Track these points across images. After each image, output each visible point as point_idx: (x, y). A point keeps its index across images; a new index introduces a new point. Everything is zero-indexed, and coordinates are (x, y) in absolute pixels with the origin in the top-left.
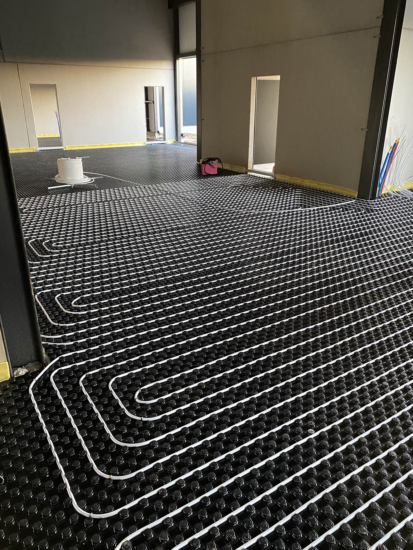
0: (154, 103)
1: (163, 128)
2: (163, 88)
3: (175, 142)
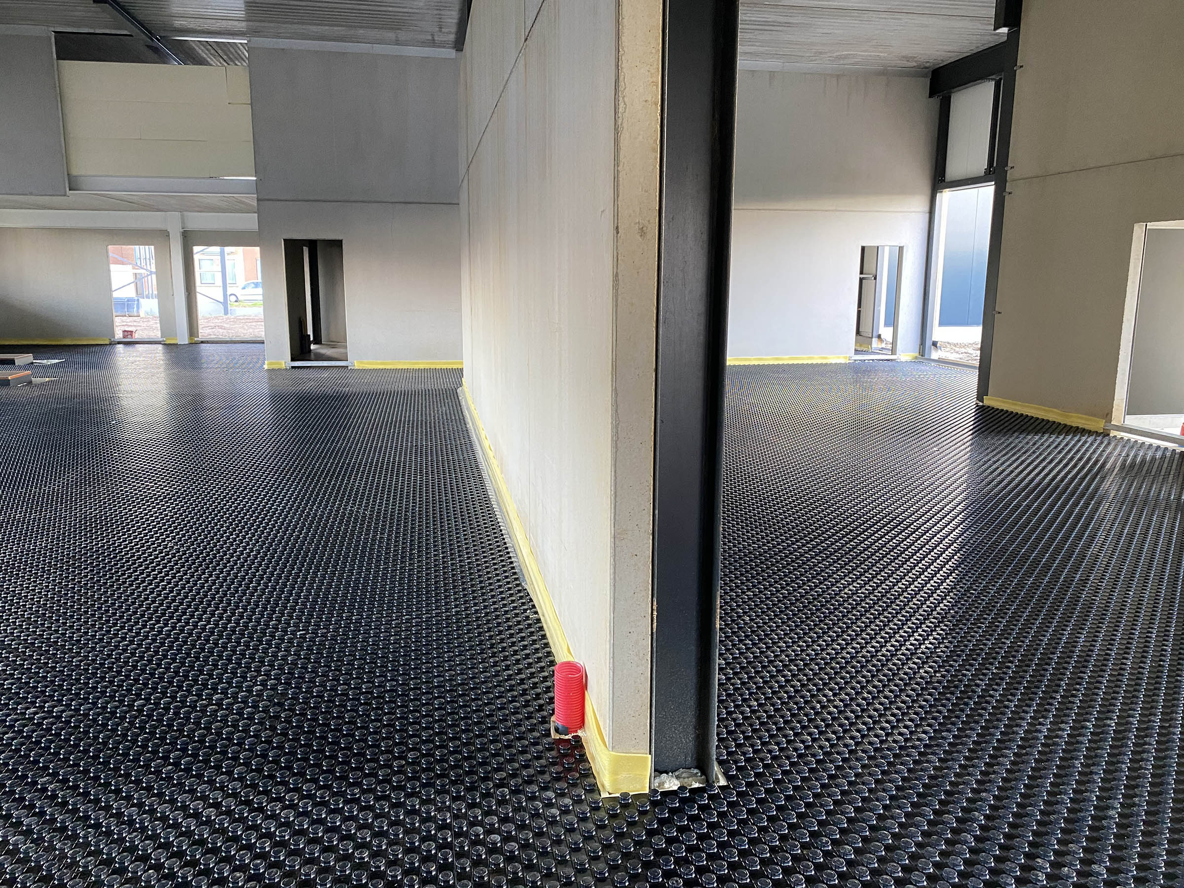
0: (875, 279)
1: (892, 328)
2: (901, 249)
3: (916, 358)
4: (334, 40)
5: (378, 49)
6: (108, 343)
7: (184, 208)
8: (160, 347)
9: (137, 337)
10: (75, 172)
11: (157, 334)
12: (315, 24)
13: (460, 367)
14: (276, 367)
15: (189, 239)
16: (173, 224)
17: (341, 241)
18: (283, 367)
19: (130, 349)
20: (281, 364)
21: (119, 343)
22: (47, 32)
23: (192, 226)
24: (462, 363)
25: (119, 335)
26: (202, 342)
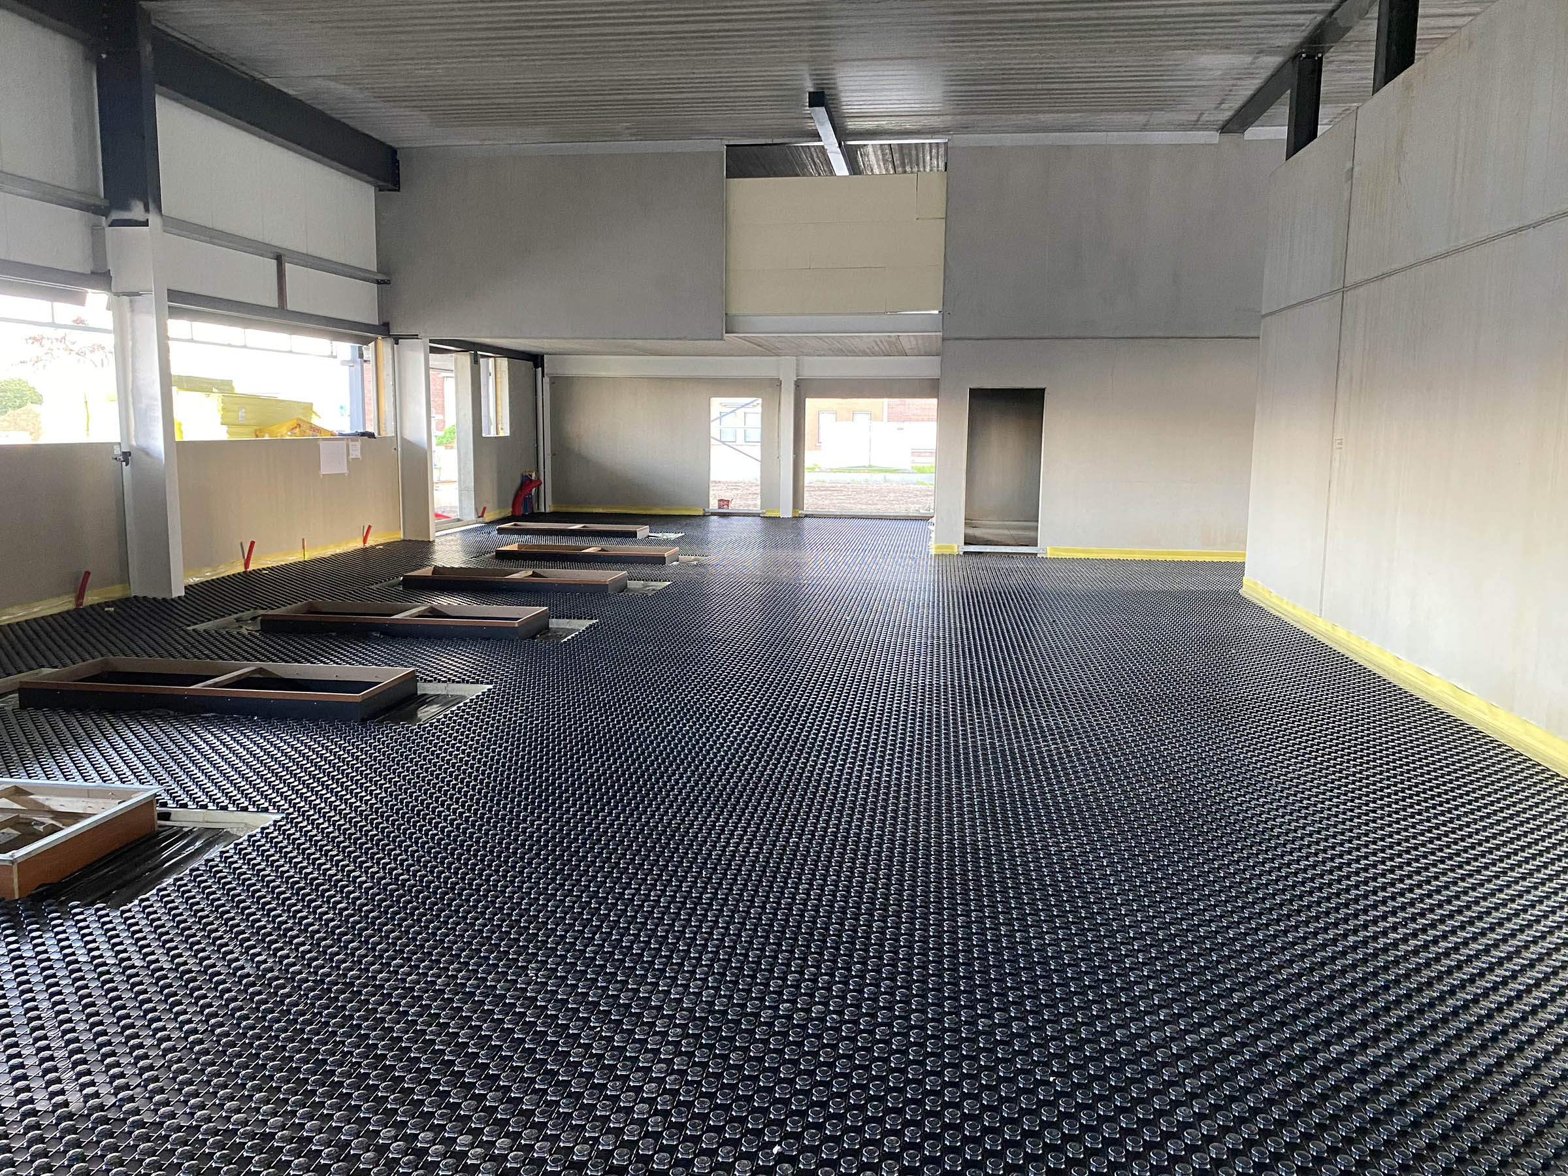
4: (1059, 131)
5: (1114, 138)
6: (701, 513)
7: (799, 352)
8: (758, 520)
9: (734, 507)
10: (733, 311)
11: (755, 505)
12: (1044, 112)
13: (1239, 560)
14: (947, 552)
15: (803, 389)
16: (785, 370)
17: (1042, 391)
18: (956, 551)
19: (724, 521)
20: (952, 548)
21: (713, 514)
22: (719, 146)
23: (806, 374)
24: (1244, 555)
25: (714, 505)
26: (806, 516)
